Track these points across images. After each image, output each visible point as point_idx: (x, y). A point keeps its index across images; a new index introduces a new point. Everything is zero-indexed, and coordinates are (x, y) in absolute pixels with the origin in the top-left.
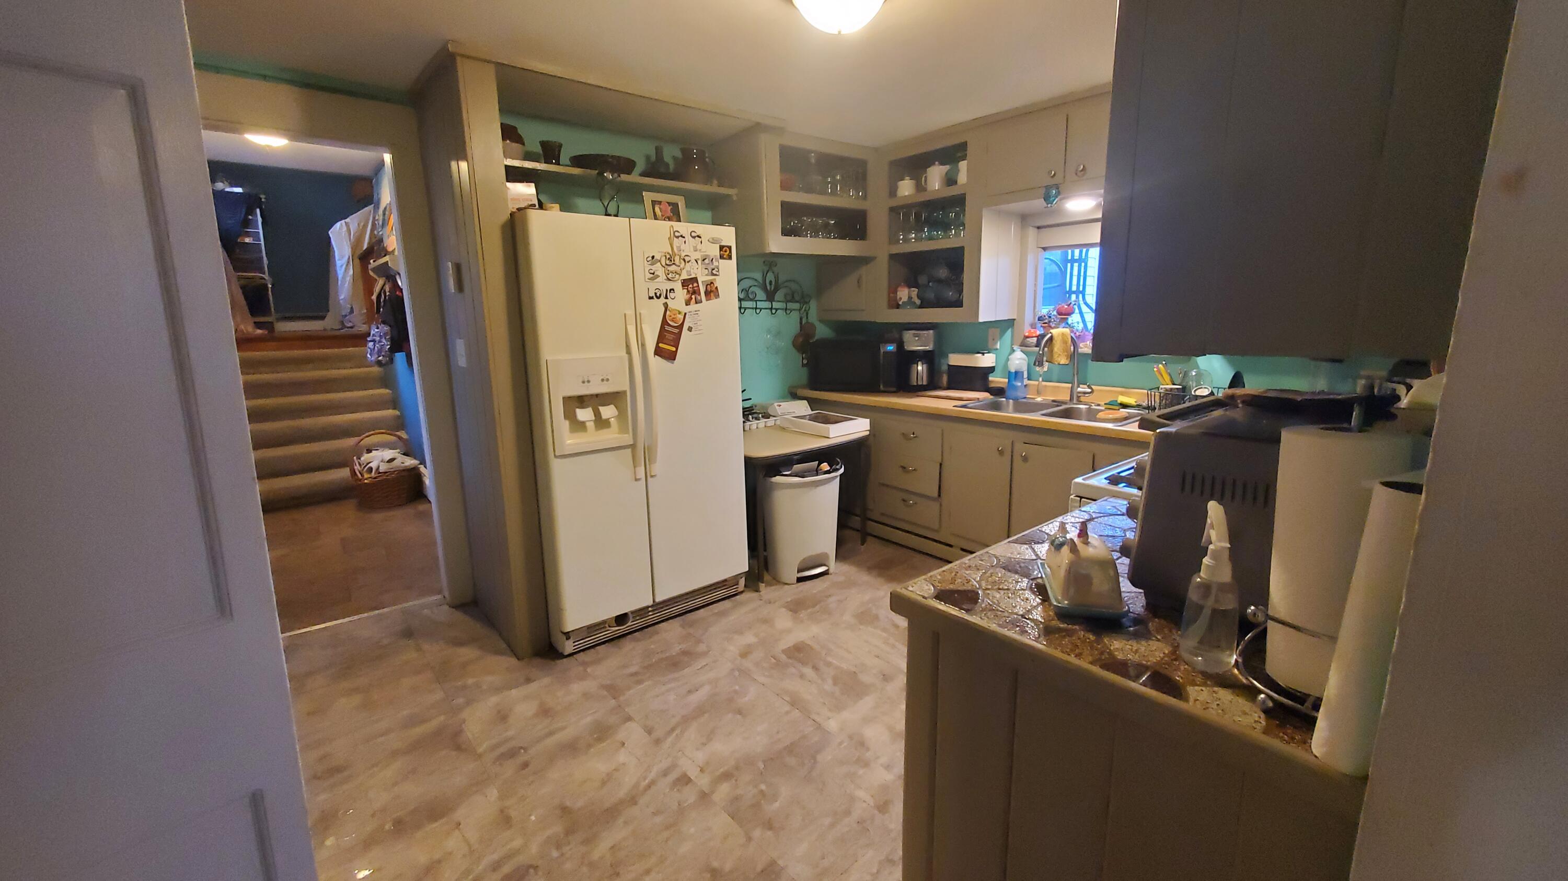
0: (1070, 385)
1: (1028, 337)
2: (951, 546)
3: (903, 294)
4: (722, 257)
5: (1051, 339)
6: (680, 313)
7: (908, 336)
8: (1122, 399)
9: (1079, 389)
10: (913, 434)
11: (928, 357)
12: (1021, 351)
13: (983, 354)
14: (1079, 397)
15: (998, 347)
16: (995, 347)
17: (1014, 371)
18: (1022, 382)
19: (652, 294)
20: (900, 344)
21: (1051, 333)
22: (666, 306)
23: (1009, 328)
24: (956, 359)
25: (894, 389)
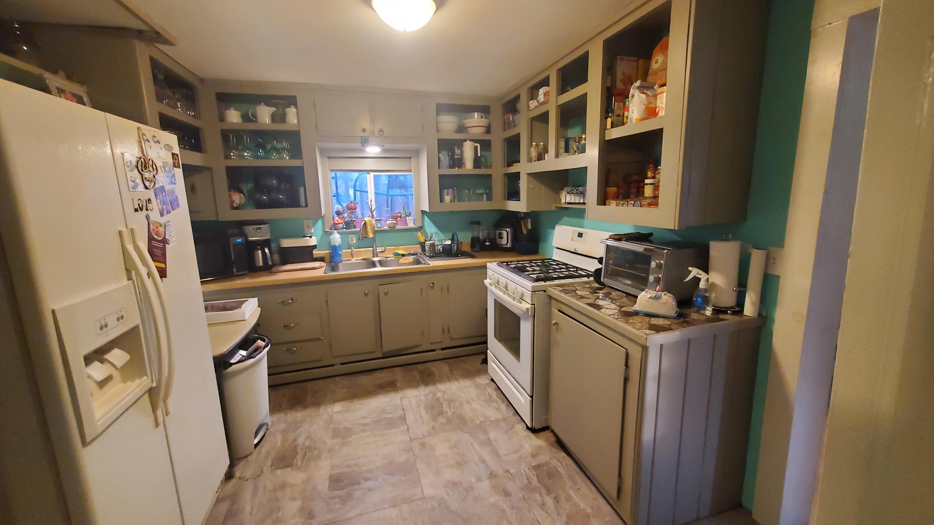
0: (372, 249)
1: (338, 224)
2: (333, 365)
3: (237, 198)
4: (175, 166)
5: (365, 223)
6: (161, 225)
7: (250, 229)
8: (401, 252)
9: (378, 251)
10: (292, 299)
11: (266, 243)
12: (338, 233)
13: (311, 237)
14: (377, 254)
15: (313, 232)
16: (311, 232)
17: (338, 245)
18: (342, 251)
19: (137, 207)
20: (244, 235)
21: (364, 220)
22: (147, 217)
23: (319, 220)
24: (287, 243)
25: (246, 272)
